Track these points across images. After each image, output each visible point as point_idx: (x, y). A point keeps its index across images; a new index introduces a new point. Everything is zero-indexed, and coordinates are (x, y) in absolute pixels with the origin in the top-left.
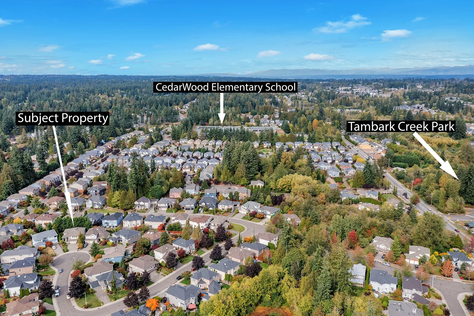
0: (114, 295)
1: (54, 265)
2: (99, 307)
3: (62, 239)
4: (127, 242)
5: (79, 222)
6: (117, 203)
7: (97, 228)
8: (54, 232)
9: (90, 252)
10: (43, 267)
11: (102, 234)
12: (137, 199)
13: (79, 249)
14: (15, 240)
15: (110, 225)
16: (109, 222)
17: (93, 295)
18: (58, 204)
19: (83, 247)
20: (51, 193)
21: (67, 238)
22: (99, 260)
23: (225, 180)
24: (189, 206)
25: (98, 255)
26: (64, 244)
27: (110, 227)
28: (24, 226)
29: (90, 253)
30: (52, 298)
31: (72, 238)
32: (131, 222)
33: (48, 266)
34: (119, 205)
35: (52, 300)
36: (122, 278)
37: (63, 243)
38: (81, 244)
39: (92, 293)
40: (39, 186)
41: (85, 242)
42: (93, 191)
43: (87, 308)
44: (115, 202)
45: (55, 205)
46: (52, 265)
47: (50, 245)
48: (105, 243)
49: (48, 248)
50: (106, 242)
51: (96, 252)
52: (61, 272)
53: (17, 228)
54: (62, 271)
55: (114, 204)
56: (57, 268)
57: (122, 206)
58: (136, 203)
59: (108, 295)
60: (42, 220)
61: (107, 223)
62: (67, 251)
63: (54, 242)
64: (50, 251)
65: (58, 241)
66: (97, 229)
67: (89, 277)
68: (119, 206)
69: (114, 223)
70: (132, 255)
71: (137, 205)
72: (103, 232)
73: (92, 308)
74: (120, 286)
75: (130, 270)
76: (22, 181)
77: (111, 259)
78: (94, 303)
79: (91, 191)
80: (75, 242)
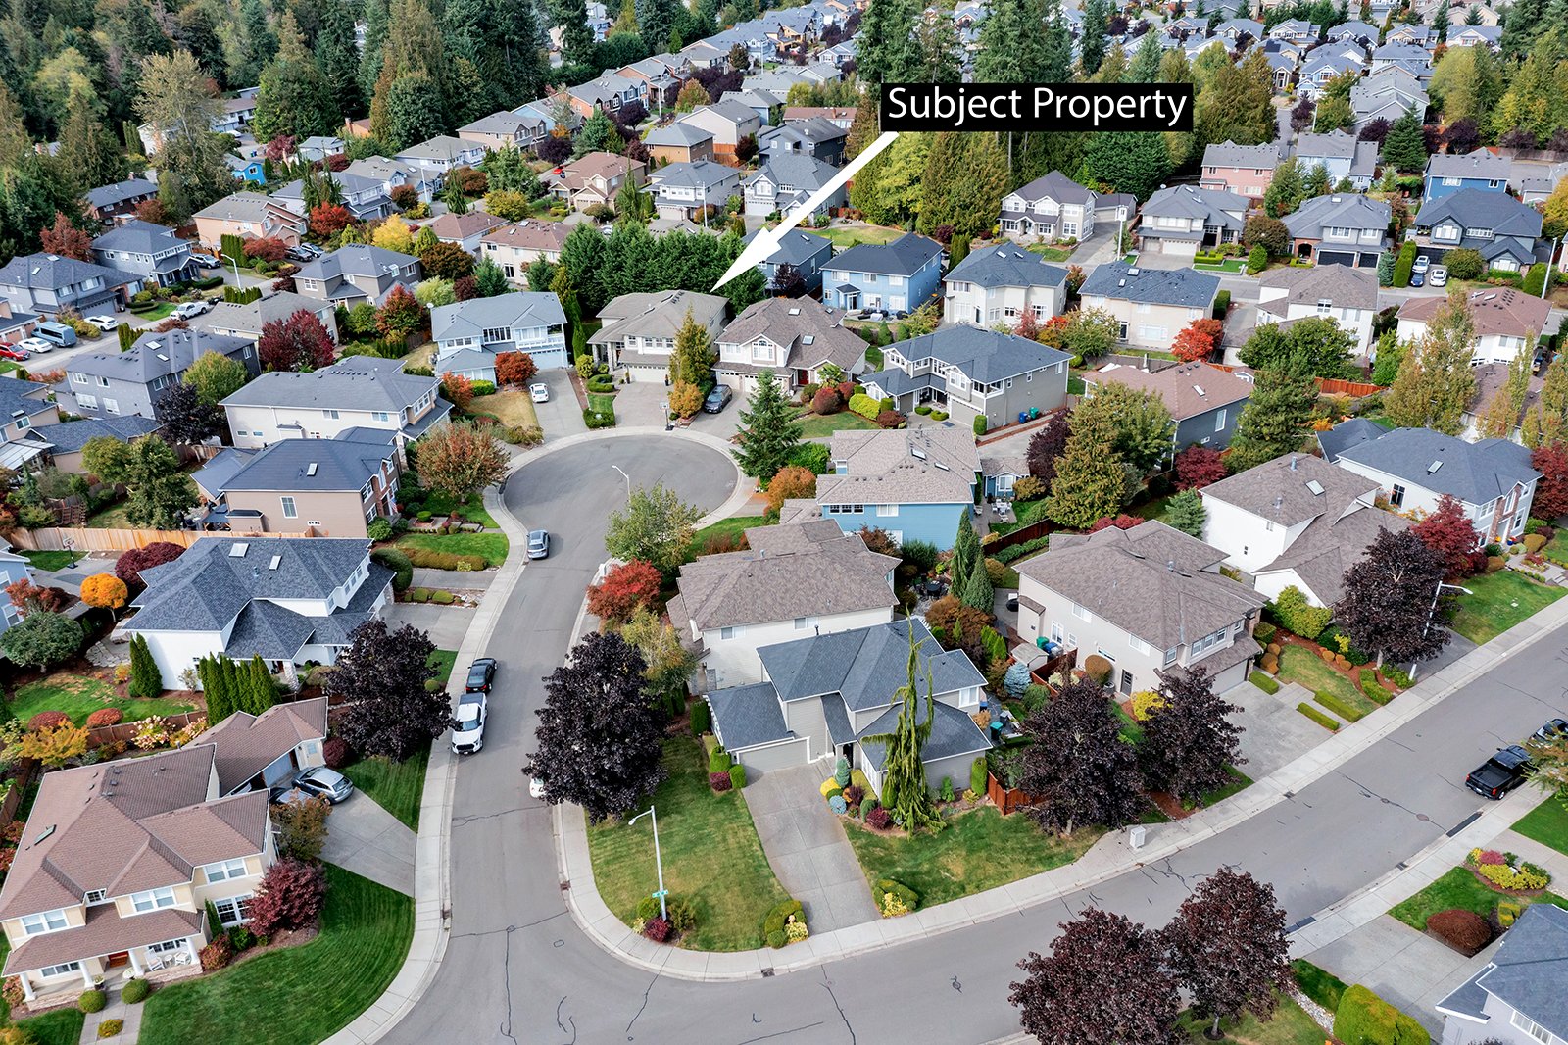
0: (907, 848)
1: (510, 502)
2: (768, 957)
3: (588, 350)
4: (982, 409)
5: (694, 260)
6: (904, 197)
7: (793, 308)
8: (552, 308)
9: (738, 448)
10: (442, 506)
11: (822, 341)
12: (1018, 184)
13: (676, 416)
14: (359, 330)
15: (867, 300)
16: (862, 281)
17: (729, 801)
18: (611, 190)
19: (702, 410)
20: (589, 138)
21: (619, 345)
22: (797, 511)
23: (1527, 128)
24: (1351, 238)
25: (786, 475)
26: (601, 380)
27: (867, 314)
28: (420, 266)
29: (737, 455)
30: (424, 763)
31: (640, 347)
32: (994, 294)
33: (474, 502)
34: (918, 207)
35: (421, 780)
36: (969, 698)
37: (596, 372)
38: (692, 391)
39: (725, 784)
40: (543, 116)
41: (714, 380)
42: (781, 146)
43: (668, 937)
44: (898, 189)
45: (598, 191)
46: (500, 498)
47: (519, 373)
48: (838, 404)
49: (510, 390)
50: (841, 396)
51: (773, 450)
52: (538, 553)
53: (378, 268)
54: (550, 546)
55: (890, 202)
56: (526, 521)
57: (933, 212)
58: (1013, 202)
59: (854, 833)
60: (516, 245)
61: (848, 289)
62: (609, 422)
63: (541, 363)
64: (514, 408)
65: (571, 360)
66: (795, 311)
67: (713, 641)
68: (916, 215)
69: (892, 293)
70: (1020, 503)
71: (1018, 215)
72: (824, 329)
73: (708, 945)
74: (961, 767)
75: (1025, 622)
76: (477, 90)
77: (880, 513)
78: (730, 904)
79: (774, 144)
80: (660, 375)
